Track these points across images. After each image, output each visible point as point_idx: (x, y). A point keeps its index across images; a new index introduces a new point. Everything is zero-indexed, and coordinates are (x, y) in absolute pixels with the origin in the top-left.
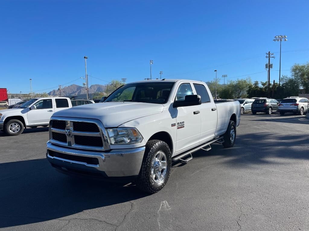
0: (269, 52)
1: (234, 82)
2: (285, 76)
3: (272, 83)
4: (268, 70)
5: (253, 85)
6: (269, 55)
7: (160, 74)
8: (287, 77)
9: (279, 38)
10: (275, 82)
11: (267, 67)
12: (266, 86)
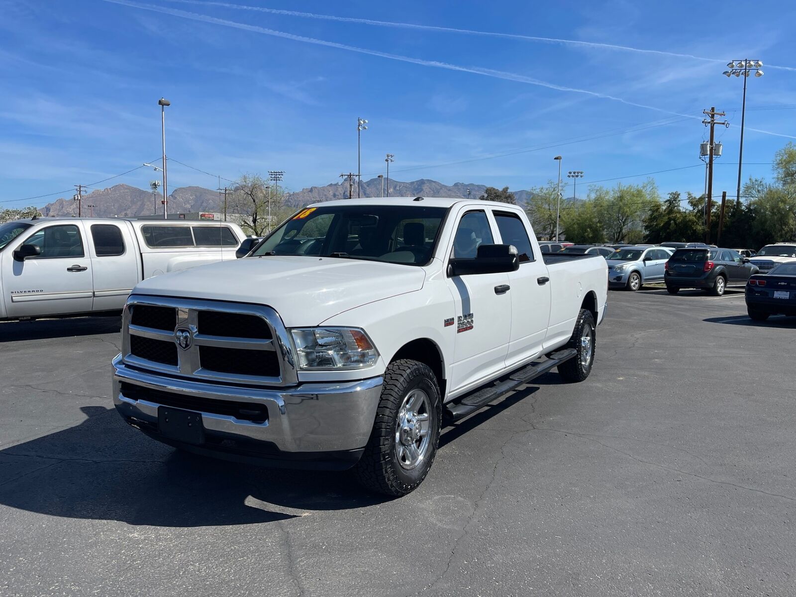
0: (713, 109)
1: (607, 193)
2: (756, 181)
3: (717, 199)
4: (708, 161)
5: (662, 203)
6: (713, 116)
7: (387, 160)
8: (763, 183)
9: (742, 66)
10: (727, 198)
11: (704, 153)
12: (700, 207)
